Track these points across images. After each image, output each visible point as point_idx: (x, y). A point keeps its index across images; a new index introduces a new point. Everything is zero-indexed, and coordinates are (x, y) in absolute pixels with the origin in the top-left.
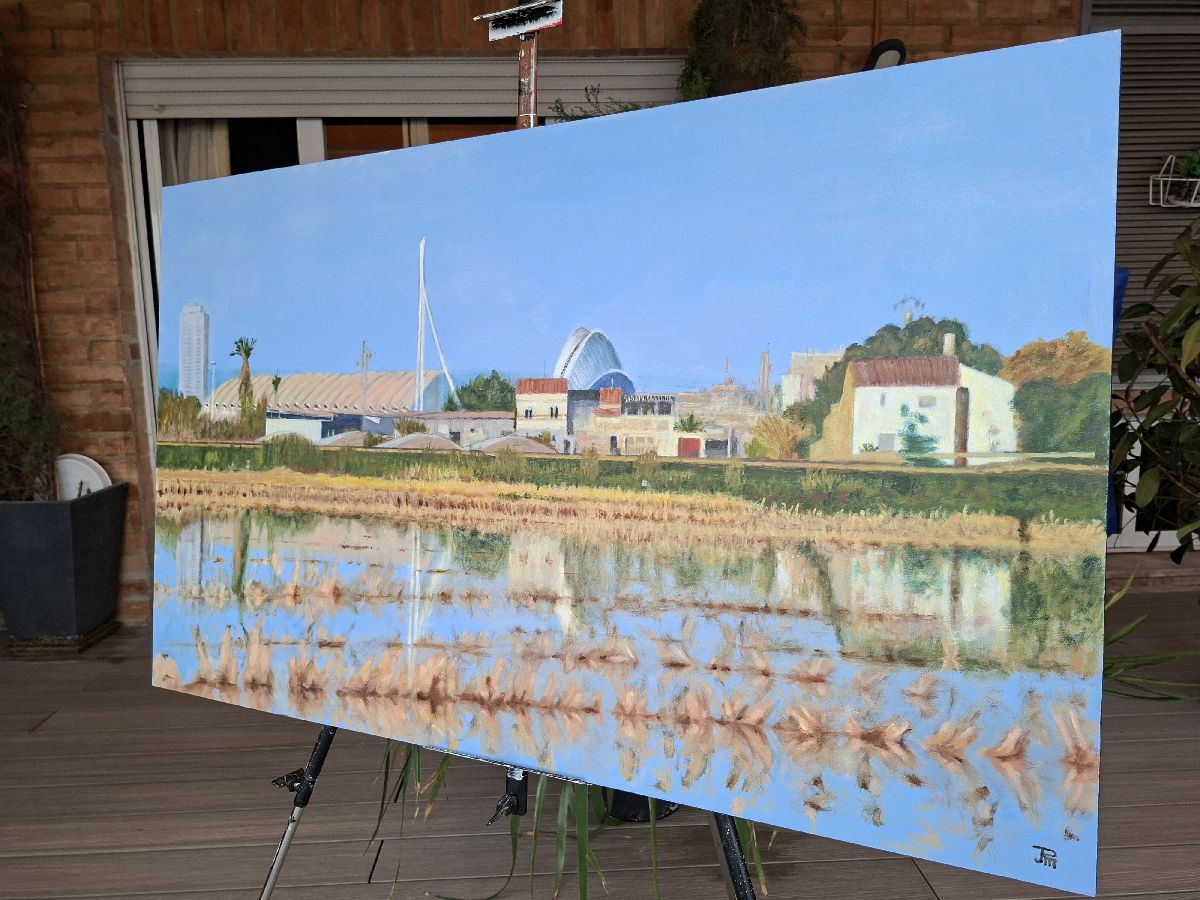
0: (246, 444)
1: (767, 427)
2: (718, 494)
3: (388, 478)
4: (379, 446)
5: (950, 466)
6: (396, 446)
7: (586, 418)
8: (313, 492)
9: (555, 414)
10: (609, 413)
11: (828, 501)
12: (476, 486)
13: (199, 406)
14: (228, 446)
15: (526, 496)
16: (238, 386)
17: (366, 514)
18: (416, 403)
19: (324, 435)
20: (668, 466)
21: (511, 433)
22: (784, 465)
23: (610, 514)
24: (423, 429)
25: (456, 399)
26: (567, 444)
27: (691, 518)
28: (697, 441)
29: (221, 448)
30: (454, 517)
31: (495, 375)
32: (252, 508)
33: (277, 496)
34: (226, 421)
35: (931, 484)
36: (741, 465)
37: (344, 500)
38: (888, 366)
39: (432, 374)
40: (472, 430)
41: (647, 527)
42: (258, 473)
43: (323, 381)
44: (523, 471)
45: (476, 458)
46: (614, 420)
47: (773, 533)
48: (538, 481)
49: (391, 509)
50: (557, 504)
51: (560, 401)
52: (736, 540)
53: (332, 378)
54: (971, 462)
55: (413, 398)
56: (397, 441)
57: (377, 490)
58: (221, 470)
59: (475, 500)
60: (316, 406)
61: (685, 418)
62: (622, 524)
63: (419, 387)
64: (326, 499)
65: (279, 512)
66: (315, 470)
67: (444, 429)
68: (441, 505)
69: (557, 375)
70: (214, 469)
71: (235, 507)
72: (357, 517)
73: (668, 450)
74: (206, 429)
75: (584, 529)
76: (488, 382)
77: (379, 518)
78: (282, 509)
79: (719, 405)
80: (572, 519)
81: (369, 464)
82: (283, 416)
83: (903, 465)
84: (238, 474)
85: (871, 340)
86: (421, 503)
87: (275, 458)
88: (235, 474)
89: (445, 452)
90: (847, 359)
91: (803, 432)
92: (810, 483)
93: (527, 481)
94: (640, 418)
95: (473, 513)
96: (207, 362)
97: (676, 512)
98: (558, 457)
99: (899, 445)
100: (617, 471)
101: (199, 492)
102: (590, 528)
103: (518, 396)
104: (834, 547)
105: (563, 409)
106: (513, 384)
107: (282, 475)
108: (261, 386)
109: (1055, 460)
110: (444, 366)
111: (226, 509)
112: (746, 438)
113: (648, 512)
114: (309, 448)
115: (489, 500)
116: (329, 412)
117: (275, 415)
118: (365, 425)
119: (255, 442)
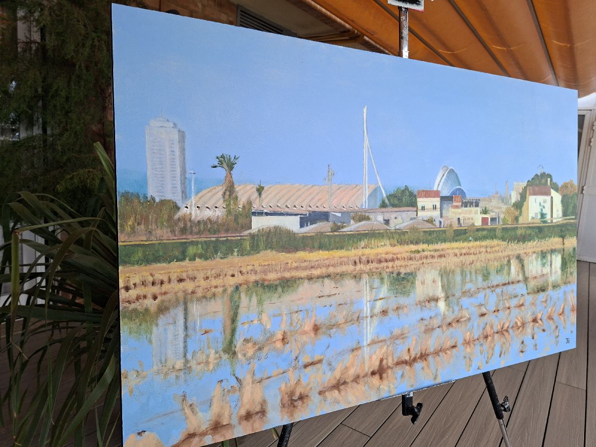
0: (233, 237)
1: (508, 212)
2: (494, 240)
3: (347, 250)
4: (341, 230)
5: (549, 223)
6: (352, 230)
7: (448, 210)
8: (295, 265)
9: (435, 208)
10: (457, 207)
11: (523, 239)
12: (399, 249)
13: (178, 208)
14: (214, 239)
15: (423, 251)
16: (221, 193)
17: (334, 273)
18: (364, 204)
19: (302, 226)
20: (478, 230)
21: (415, 218)
22: (512, 226)
23: (458, 254)
24: (368, 219)
25: (387, 201)
26: (440, 222)
27: (486, 251)
28: (488, 218)
29: (205, 242)
30: (388, 267)
31: (406, 188)
32: (241, 285)
33: (265, 272)
34: (209, 219)
35: (546, 229)
36: (500, 227)
37: (319, 267)
38: (537, 189)
39: (373, 187)
40: (396, 218)
41: (472, 257)
42: (246, 258)
43: (299, 190)
44: (421, 238)
45: (398, 233)
46: (459, 210)
47: (510, 253)
48: (428, 242)
49: (351, 268)
50: (436, 253)
51: (437, 201)
52: (500, 258)
53: (306, 188)
54: (554, 221)
55: (362, 200)
56: (353, 227)
57: (341, 258)
58: (206, 259)
59: (399, 256)
60: (295, 206)
61: (484, 209)
62: (462, 258)
63: (365, 195)
64: (305, 269)
65: (266, 283)
66: (296, 249)
67: (380, 218)
68: (380, 261)
69: (435, 189)
70: (197, 260)
71: (224, 286)
72: (329, 276)
73: (478, 223)
74: (187, 226)
75: (449, 263)
76: (403, 191)
77: (342, 275)
78: (270, 281)
79: (494, 203)
80: (443, 259)
81: (335, 242)
82: (267, 214)
83: (540, 223)
84: (225, 260)
85: (533, 179)
86: (368, 262)
87: (262, 245)
88: (222, 260)
89: (381, 231)
90: (527, 185)
91: (517, 213)
92: (519, 232)
93: (423, 243)
94: (468, 209)
95: (397, 263)
96: (184, 171)
97: (482, 250)
98: (436, 230)
99: (539, 217)
100: (461, 234)
101: (181, 280)
102: (451, 262)
103: (419, 200)
104: (525, 255)
105: (438, 206)
106: (415, 193)
107: (268, 257)
108: (245, 193)
109: (569, 219)
110: (380, 183)
111: (213, 290)
112: (502, 216)
113: (472, 251)
114: (290, 234)
115: (405, 255)
116: (305, 211)
117: (260, 214)
118: (331, 218)
119: (242, 235)
